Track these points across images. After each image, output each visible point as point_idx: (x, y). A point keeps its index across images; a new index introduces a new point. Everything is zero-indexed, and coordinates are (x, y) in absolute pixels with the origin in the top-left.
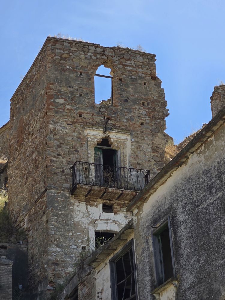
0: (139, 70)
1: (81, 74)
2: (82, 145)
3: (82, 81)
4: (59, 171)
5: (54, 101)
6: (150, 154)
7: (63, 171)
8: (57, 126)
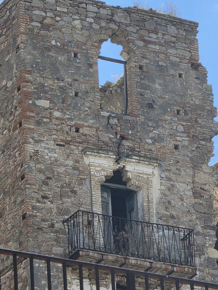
0: (170, 51)
1: (76, 55)
2: (81, 181)
3: (78, 68)
4: (45, 225)
5: (34, 104)
6: (190, 200)
7: (52, 226)
8: (39, 147)
